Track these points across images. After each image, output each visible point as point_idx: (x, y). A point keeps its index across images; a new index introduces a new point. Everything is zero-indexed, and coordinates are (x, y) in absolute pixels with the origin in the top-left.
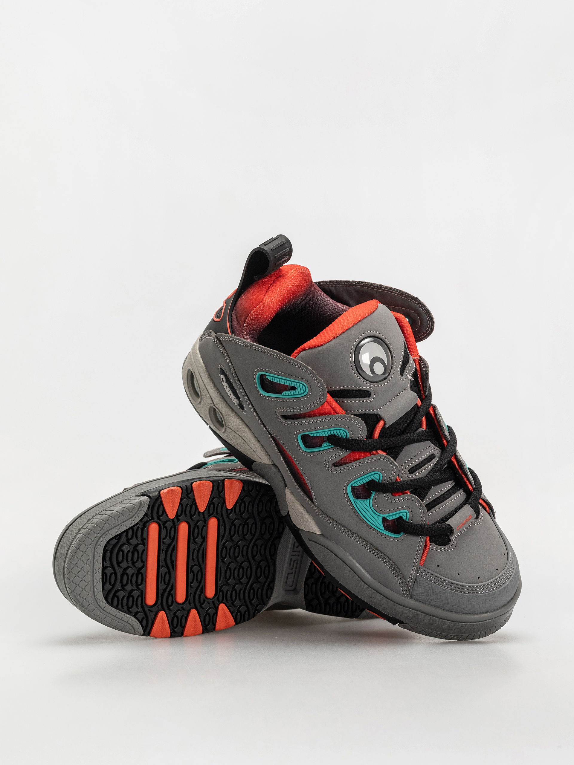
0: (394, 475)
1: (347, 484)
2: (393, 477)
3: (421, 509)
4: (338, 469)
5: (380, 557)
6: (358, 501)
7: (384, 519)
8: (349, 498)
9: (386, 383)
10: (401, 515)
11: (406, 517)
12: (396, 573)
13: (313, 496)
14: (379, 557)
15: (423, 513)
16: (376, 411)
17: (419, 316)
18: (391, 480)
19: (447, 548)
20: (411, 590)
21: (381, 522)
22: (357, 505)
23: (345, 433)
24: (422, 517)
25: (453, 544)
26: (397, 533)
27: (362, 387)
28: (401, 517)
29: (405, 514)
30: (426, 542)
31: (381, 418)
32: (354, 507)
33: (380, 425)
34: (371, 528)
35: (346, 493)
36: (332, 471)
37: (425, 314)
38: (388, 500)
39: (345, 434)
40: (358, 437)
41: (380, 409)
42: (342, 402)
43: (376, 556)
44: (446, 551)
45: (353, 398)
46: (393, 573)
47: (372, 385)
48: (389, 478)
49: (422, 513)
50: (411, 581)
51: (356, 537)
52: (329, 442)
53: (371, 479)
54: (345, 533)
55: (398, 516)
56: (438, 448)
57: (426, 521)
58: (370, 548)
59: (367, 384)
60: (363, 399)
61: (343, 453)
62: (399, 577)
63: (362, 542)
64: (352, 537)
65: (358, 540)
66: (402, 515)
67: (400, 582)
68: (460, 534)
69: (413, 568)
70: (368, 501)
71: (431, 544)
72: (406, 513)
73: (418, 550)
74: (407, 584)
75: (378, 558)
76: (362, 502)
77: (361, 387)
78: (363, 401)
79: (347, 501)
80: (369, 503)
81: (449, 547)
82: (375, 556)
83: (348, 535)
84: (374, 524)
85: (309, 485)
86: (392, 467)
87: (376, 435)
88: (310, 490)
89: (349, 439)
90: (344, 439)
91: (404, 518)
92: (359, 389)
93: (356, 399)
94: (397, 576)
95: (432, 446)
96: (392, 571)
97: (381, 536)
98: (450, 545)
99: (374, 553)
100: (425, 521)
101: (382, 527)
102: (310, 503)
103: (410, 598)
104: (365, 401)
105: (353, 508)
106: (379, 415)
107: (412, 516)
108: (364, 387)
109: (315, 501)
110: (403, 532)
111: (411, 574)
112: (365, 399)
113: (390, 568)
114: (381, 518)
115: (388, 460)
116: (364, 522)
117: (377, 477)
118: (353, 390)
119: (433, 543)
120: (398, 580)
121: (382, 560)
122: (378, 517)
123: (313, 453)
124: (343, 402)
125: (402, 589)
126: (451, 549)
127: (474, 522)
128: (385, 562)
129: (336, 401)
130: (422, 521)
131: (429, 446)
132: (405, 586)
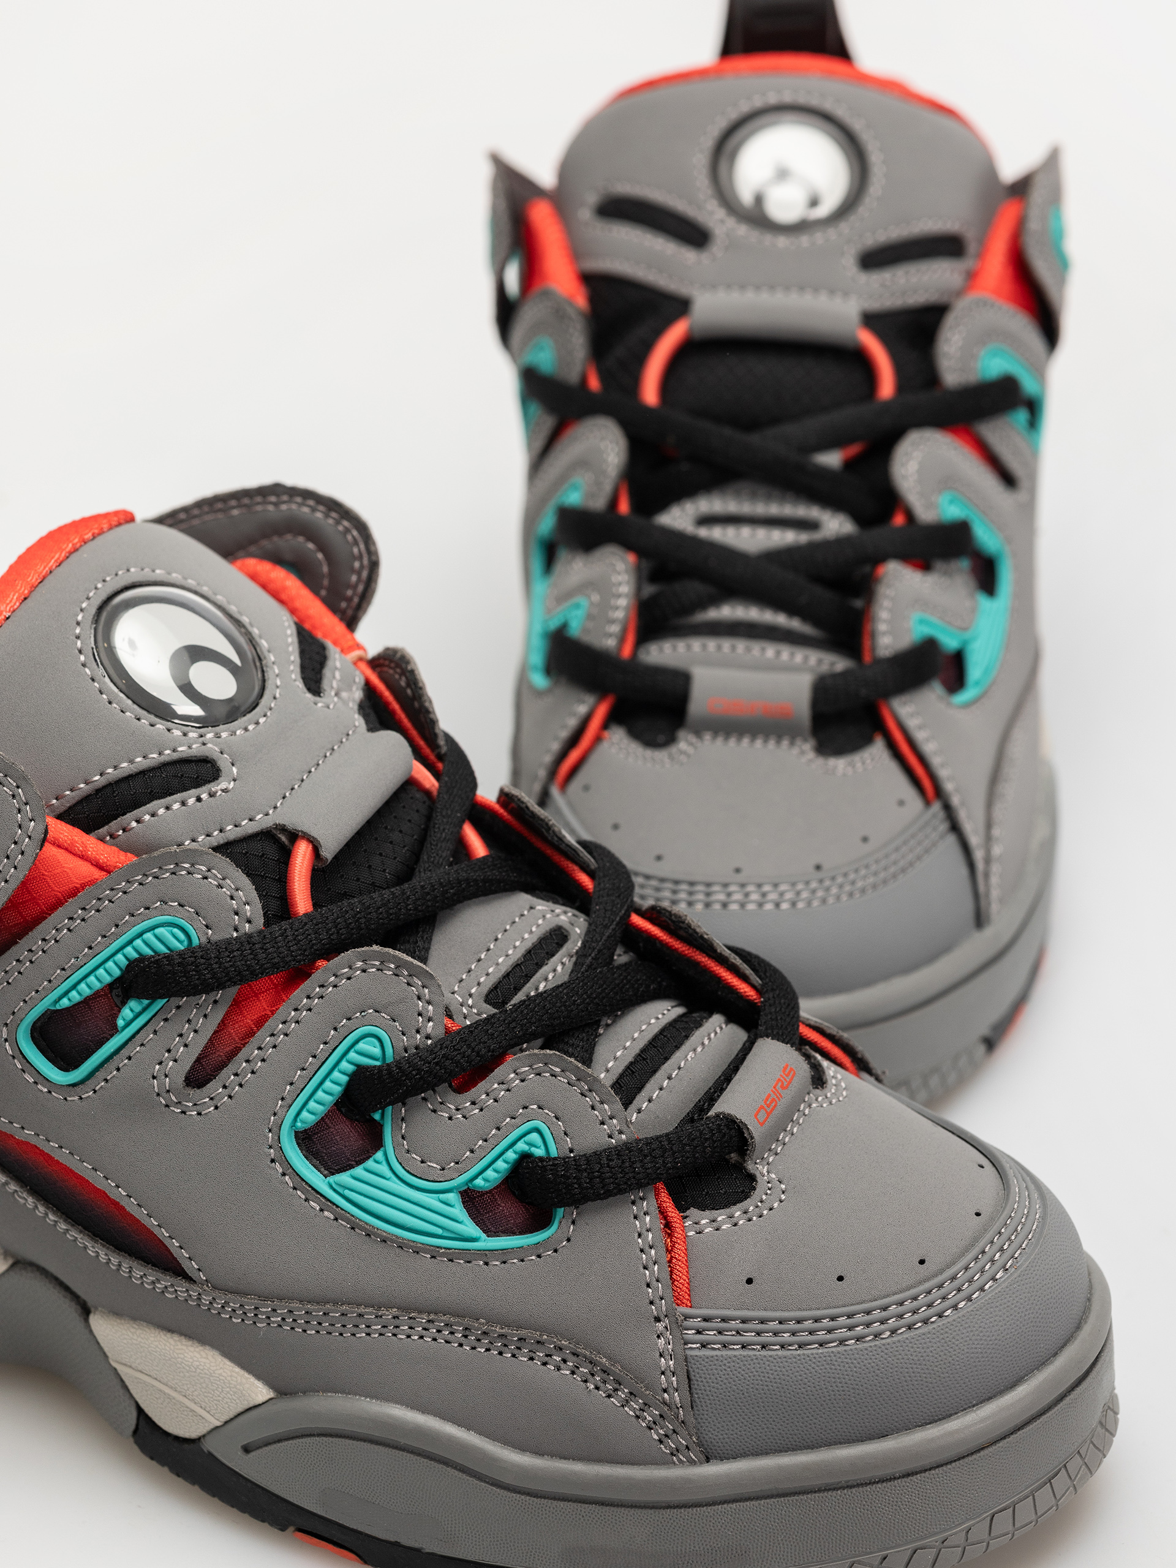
0: (430, 1014)
1: (275, 1129)
2: (431, 1024)
3: (588, 1093)
4: (215, 1087)
5: (519, 1348)
6: (344, 1178)
7: (471, 1199)
8: (307, 1183)
9: (262, 720)
10: (521, 1146)
11: (543, 1147)
12: (605, 1382)
13: (176, 1252)
14: (516, 1352)
15: (602, 1103)
16: (262, 822)
17: (310, 538)
18: (428, 1037)
19: (751, 1208)
20: (691, 1420)
21: (459, 1211)
22: (347, 1193)
23: (176, 931)
24: (603, 1123)
25: (769, 1189)
26: (539, 1221)
27: (174, 750)
28: (525, 1157)
29: (534, 1136)
30: (663, 1213)
31: (294, 836)
32: (337, 1206)
33: (301, 858)
34: (435, 1253)
35: (289, 1169)
36: (198, 1107)
37: (327, 516)
38: (450, 1118)
39: (182, 936)
40: (236, 930)
41: (275, 808)
42: (121, 832)
43: (500, 1353)
44: (754, 1218)
45: (153, 800)
46: (597, 1388)
47: (210, 736)
48: (418, 1032)
49: (598, 1105)
50: (675, 1383)
51: (397, 1322)
52: (139, 997)
53: (351, 1068)
54: (354, 1330)
55: (511, 1156)
56: (568, 909)
57: (625, 1129)
58: (466, 1336)
59: (185, 734)
60: (193, 792)
61: (205, 1016)
62: (623, 1392)
63: (427, 1326)
64: (384, 1331)
65: (411, 1328)
66: (526, 1148)
67: (634, 1410)
68: (779, 1149)
69: (660, 1326)
70: (379, 1155)
71: (686, 1217)
72: (537, 1130)
73: (647, 1248)
74: (665, 1403)
75: (514, 1356)
76: (359, 1171)
77: (167, 752)
78: (199, 799)
79: (306, 1200)
80: (384, 1163)
81: (761, 1202)
82: (499, 1356)
83: (367, 1330)
84: (439, 1231)
85: (141, 1214)
86: (408, 984)
87: (302, 902)
88: (156, 1231)
89: (200, 946)
90: (181, 954)
91: (539, 1152)
92: (163, 759)
93: (169, 799)
94: (616, 1390)
95: (542, 906)
96: (586, 1381)
97: (486, 1264)
98: (759, 1193)
99: (490, 1346)
100: (621, 1132)
101: (470, 1228)
102: (182, 1287)
103: (703, 1458)
104: (204, 796)
105: (340, 1214)
106: (283, 829)
107: (566, 1134)
108: (180, 749)
109: (191, 1267)
110: (560, 1207)
111: (661, 1356)
112: (204, 788)
113: (573, 1373)
114: (453, 1197)
115: (382, 963)
116: (402, 1245)
117: (370, 1047)
118: (142, 773)
119: (693, 1212)
120: (625, 1403)
121: (532, 1359)
122: (441, 1196)
123: (100, 1075)
124: (124, 830)
125: (658, 1434)
126: (768, 1205)
127: (817, 1100)
128: (547, 1359)
129: (102, 839)
130: (610, 1136)
131: (531, 908)
132: (661, 1416)
